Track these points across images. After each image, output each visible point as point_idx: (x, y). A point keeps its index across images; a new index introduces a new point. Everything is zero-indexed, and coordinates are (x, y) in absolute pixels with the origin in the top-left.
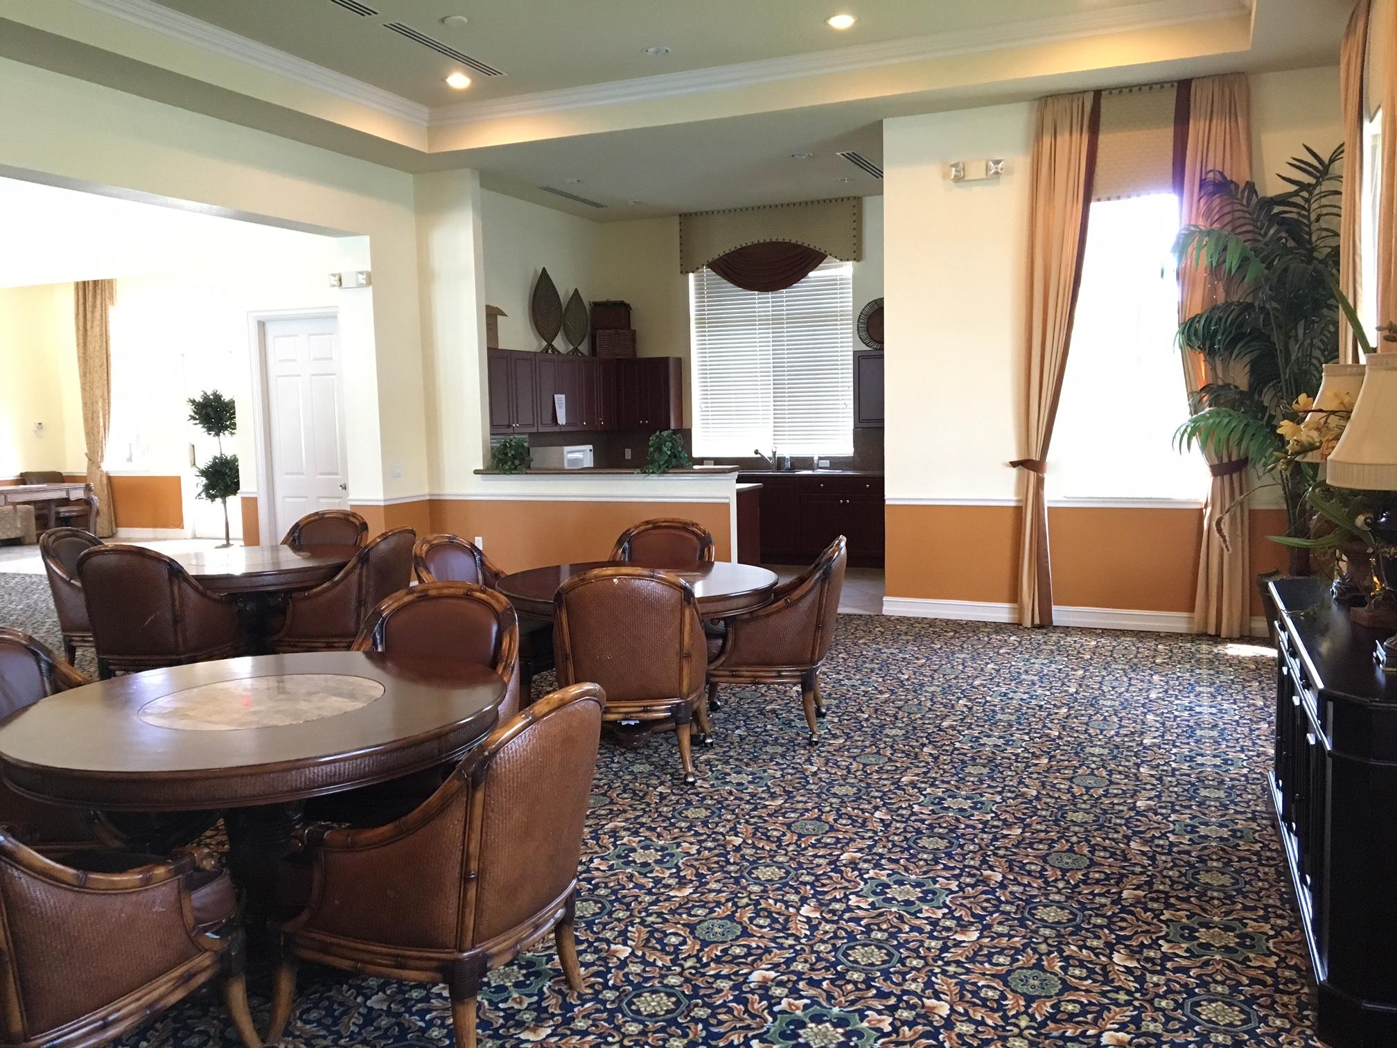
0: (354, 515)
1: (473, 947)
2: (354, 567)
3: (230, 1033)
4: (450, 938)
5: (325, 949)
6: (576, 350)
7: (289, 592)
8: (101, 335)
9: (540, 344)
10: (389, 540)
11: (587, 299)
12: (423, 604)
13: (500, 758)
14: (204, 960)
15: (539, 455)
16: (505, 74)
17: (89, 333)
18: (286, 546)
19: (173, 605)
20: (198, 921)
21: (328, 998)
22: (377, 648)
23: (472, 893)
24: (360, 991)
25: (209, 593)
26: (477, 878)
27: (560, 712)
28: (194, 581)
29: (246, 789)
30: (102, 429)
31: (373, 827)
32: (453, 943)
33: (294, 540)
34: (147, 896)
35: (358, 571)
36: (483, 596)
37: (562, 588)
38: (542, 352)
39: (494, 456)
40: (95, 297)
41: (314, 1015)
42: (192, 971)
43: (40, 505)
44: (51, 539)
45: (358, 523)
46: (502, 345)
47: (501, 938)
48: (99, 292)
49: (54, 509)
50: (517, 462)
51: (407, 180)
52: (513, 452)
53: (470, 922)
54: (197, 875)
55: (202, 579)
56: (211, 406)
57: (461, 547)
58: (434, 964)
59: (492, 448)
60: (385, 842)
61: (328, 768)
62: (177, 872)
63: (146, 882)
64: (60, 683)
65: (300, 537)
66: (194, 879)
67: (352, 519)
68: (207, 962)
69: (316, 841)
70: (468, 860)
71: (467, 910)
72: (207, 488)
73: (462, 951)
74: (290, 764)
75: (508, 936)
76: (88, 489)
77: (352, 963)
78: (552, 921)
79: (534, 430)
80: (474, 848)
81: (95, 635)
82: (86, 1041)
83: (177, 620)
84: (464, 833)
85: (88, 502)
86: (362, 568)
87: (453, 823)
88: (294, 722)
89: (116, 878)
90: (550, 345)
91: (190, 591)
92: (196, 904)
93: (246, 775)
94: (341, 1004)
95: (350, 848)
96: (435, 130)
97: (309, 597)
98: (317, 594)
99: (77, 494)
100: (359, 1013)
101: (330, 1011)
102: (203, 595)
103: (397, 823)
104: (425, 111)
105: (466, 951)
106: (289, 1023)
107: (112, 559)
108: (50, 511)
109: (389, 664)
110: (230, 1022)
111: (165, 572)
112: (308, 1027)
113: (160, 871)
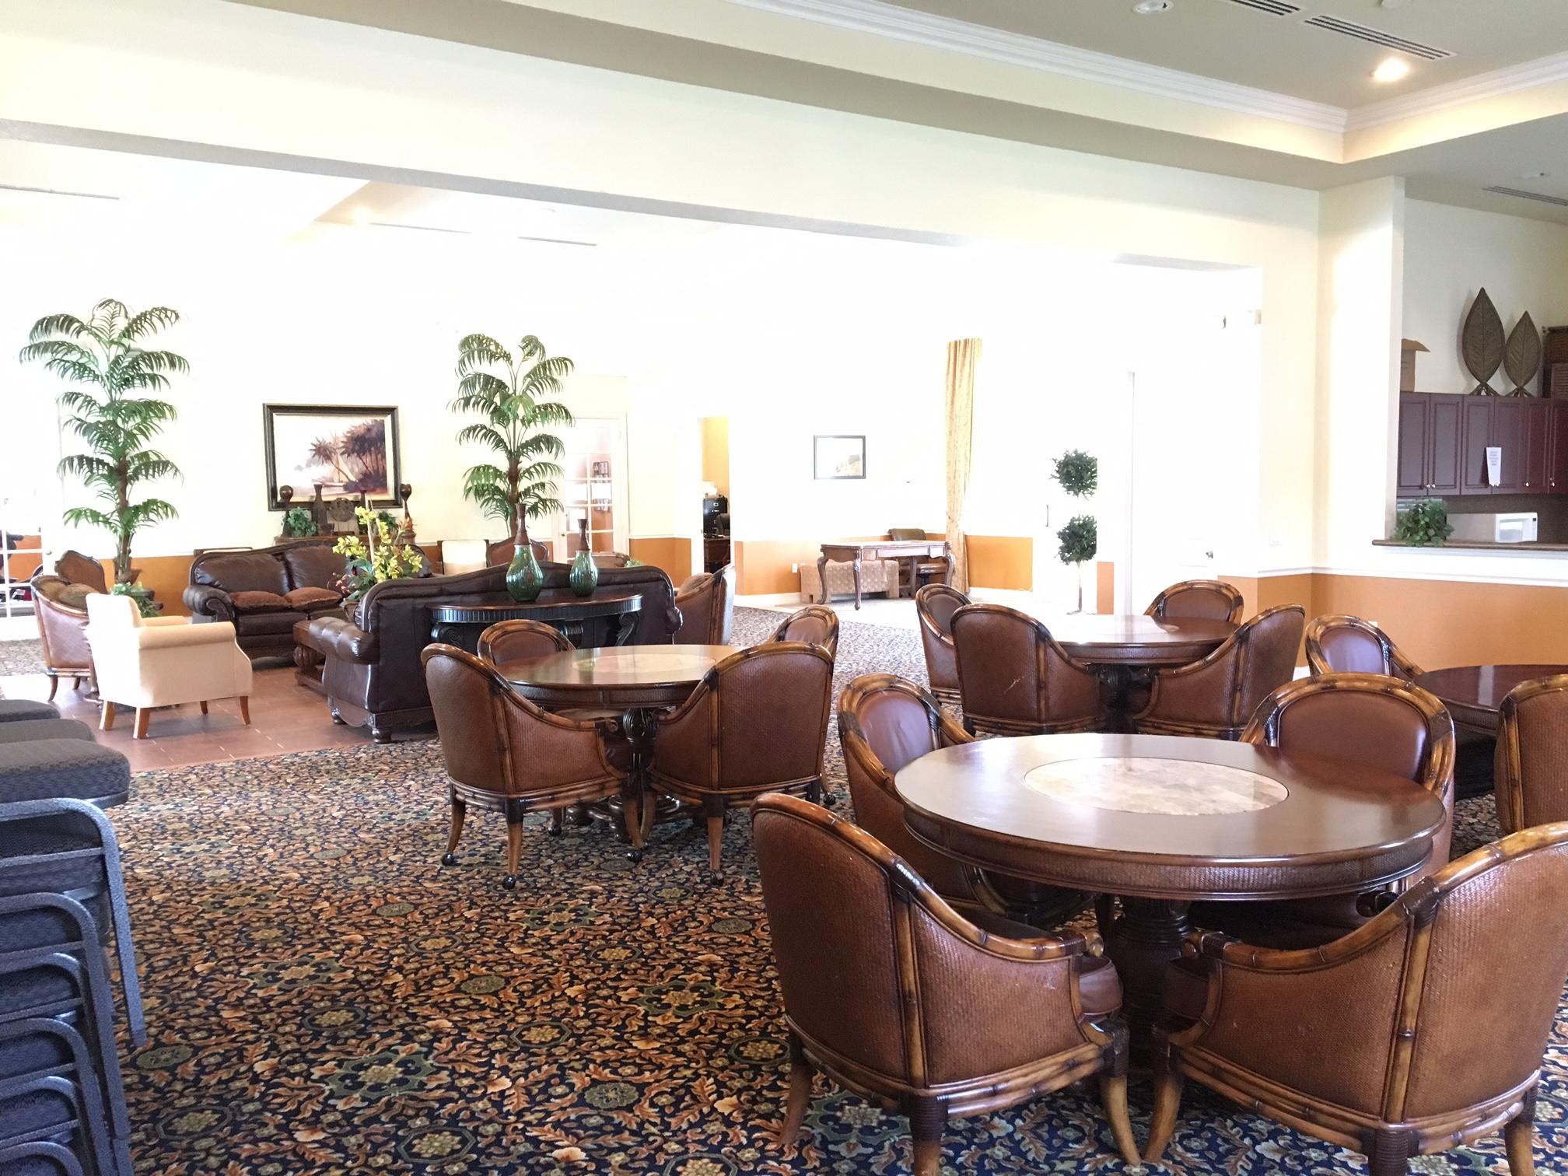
0: (1228, 587)
1: (1403, 1120)
2: (1231, 646)
3: (1105, 1135)
4: (1375, 1103)
5: (1217, 1073)
6: (1520, 390)
7: (1155, 668)
8: (968, 394)
9: (1469, 384)
10: (1275, 617)
11: (1539, 324)
12: (1327, 696)
13: (1454, 899)
14: (1088, 1052)
15: (1460, 523)
16: (1453, 54)
17: (957, 391)
18: (1149, 617)
19: (1038, 670)
20: (1085, 1009)
21: (1211, 1129)
22: (1269, 742)
23: (1406, 1055)
24: (1247, 1132)
25: (1073, 661)
26: (1414, 1038)
27: (1539, 854)
28: (1060, 648)
29: (1142, 878)
30: (962, 488)
31: (1281, 949)
32: (1378, 1108)
33: (1158, 611)
34: (1038, 970)
35: (1235, 651)
36: (1406, 694)
37: (1514, 696)
38: (1472, 394)
39: (1399, 523)
40: (964, 356)
41: (1195, 1144)
42: (1077, 1059)
43: (903, 561)
44: (926, 595)
45: (1231, 596)
46: (1421, 386)
47: (1440, 1118)
48: (969, 350)
49: (916, 566)
50: (1431, 532)
51: (1309, 200)
52: (1427, 520)
53: (1401, 1089)
54: (1085, 959)
55: (1066, 646)
56: (1073, 464)
57: (1364, 633)
58: (1351, 1127)
59: (1398, 514)
60: (1298, 969)
61: (1227, 871)
62: (1069, 951)
63: (1040, 955)
64: (947, 739)
65: (1163, 608)
66: (1084, 964)
67: (1225, 591)
68: (1091, 1055)
69: (1213, 951)
70: (1404, 1013)
71: (1399, 1075)
72: (1064, 550)
73: (1387, 1120)
74: (1189, 860)
75: (1447, 1119)
76: (947, 547)
77: (1249, 1099)
78: (1505, 1115)
79: (1456, 492)
80: (1412, 1001)
81: (963, 694)
82: (976, 1104)
83: (1041, 686)
84: (1401, 980)
85: (945, 560)
86: (1239, 648)
87: (1386, 966)
88: (1188, 814)
89: (1013, 944)
90: (1484, 385)
91: (1055, 658)
92: (1084, 989)
93: (1142, 863)
94: (1225, 1140)
95: (1256, 967)
96: (1351, 136)
97: (1177, 676)
98: (1186, 674)
99: (937, 552)
100: (1247, 1157)
101: (1213, 1146)
102: (1068, 663)
103: (1314, 951)
104: (1341, 115)
105: (1391, 1123)
106: (1169, 1145)
107: (984, 618)
108: (912, 567)
109: (1284, 764)
110: (1107, 1123)
111: (1032, 636)
112: (1189, 1155)
113: (1052, 947)
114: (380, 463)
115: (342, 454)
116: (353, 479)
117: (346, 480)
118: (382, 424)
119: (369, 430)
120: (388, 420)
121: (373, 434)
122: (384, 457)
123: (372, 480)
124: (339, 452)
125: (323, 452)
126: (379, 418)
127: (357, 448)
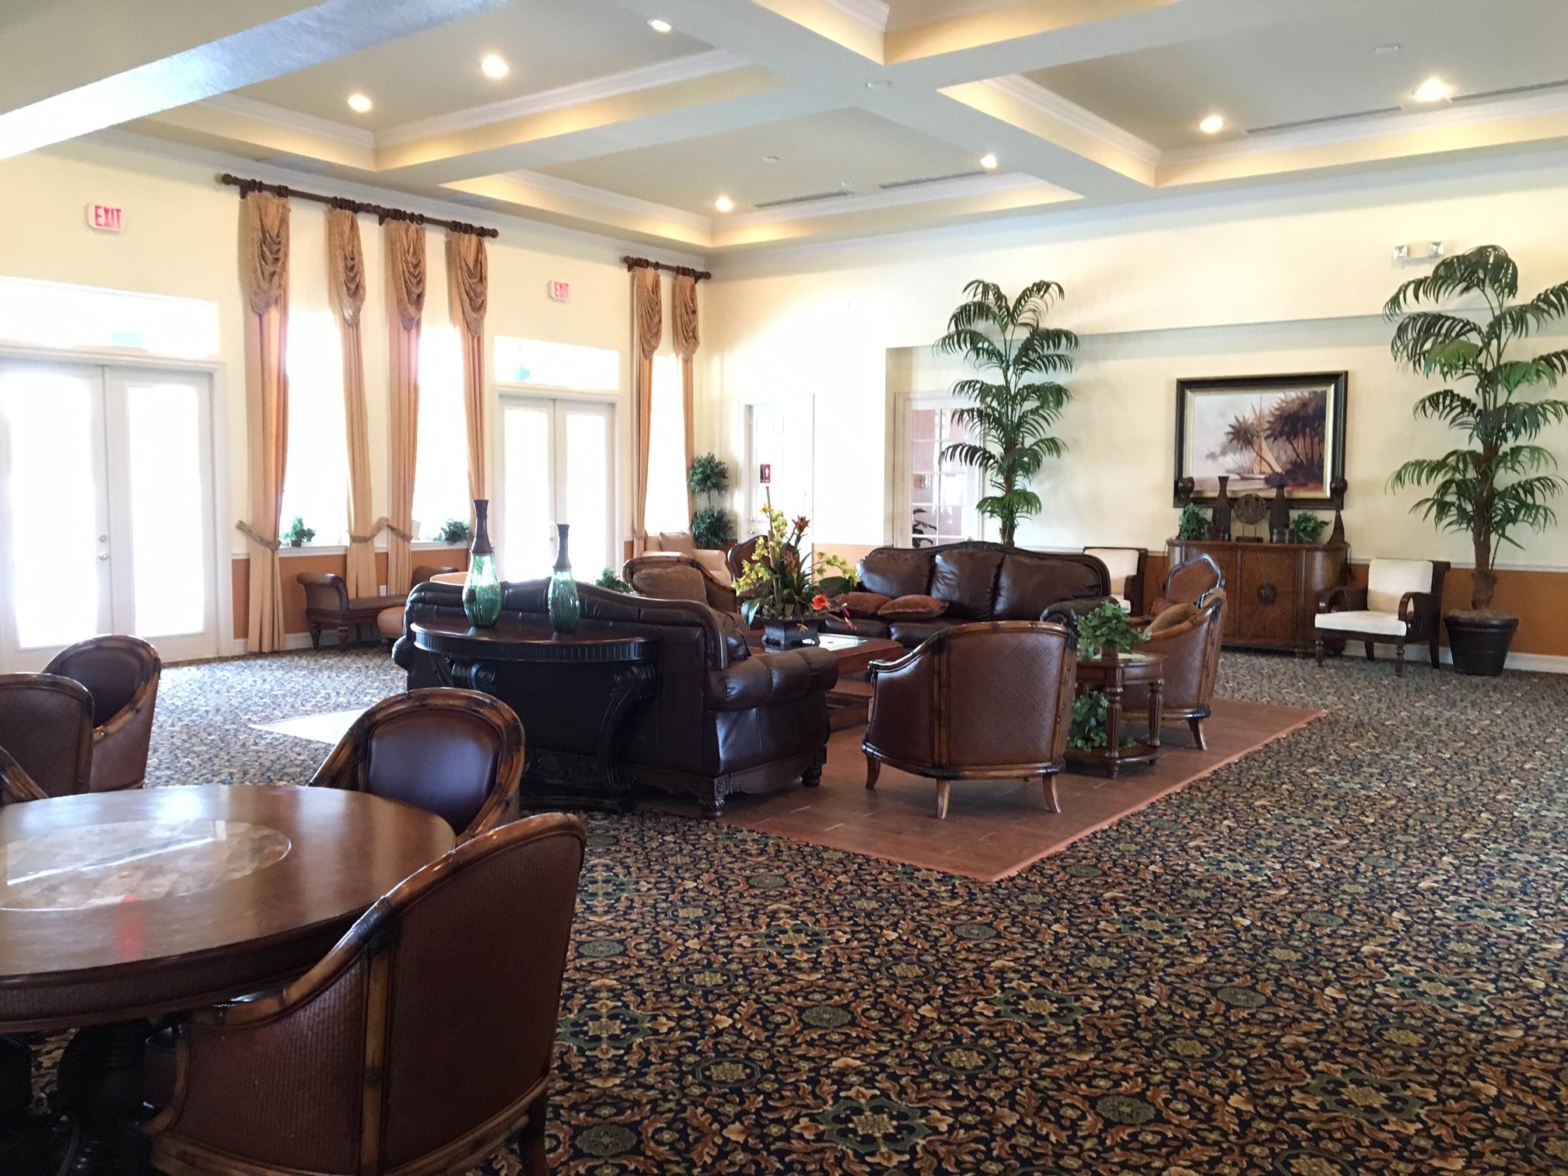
114: (1316, 448)
115: (1267, 438)
116: (1278, 470)
117: (1269, 471)
118: (1324, 396)
119: (1304, 405)
120: (1331, 391)
121: (1310, 410)
122: (1322, 440)
123: (1306, 470)
124: (1263, 435)
125: (1242, 436)
126: (1319, 389)
127: (1286, 429)
